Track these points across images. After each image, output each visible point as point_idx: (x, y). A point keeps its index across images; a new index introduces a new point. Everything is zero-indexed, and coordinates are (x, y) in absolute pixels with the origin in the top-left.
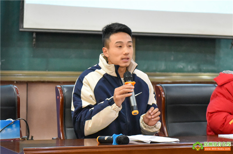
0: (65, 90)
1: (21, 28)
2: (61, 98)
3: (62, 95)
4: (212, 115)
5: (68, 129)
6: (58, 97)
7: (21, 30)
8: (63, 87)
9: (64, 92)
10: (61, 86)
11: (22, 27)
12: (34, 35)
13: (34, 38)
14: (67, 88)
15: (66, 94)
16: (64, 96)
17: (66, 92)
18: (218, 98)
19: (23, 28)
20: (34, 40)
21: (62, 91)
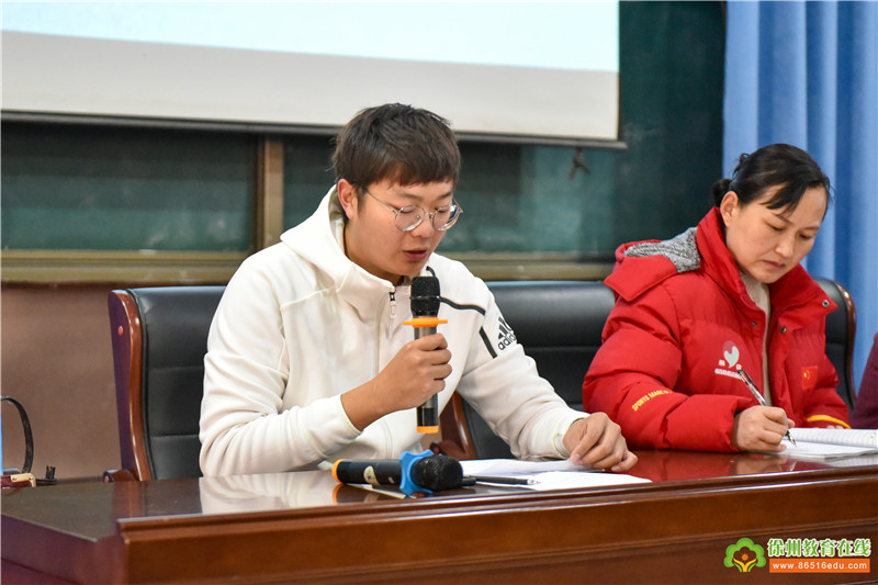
0: (146, 306)
2: (132, 331)
3: (137, 321)
4: (594, 387)
5: (156, 440)
6: (120, 327)
8: (137, 293)
9: (142, 310)
10: (129, 292)
14: (150, 297)
15: (150, 319)
16: (144, 325)
17: (151, 311)
21: (135, 308)
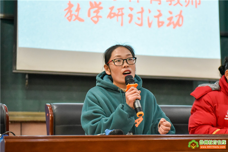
0: (55, 107)
1: (14, 70)
2: (50, 115)
3: (52, 113)
6: (48, 114)
7: (14, 71)
8: (53, 104)
9: (53, 109)
10: (51, 104)
11: (15, 68)
12: (27, 76)
13: (27, 79)
14: (56, 105)
15: (55, 111)
16: (54, 113)
17: (56, 109)
18: (197, 111)
19: (16, 70)
20: (27, 81)
21: (52, 108)
